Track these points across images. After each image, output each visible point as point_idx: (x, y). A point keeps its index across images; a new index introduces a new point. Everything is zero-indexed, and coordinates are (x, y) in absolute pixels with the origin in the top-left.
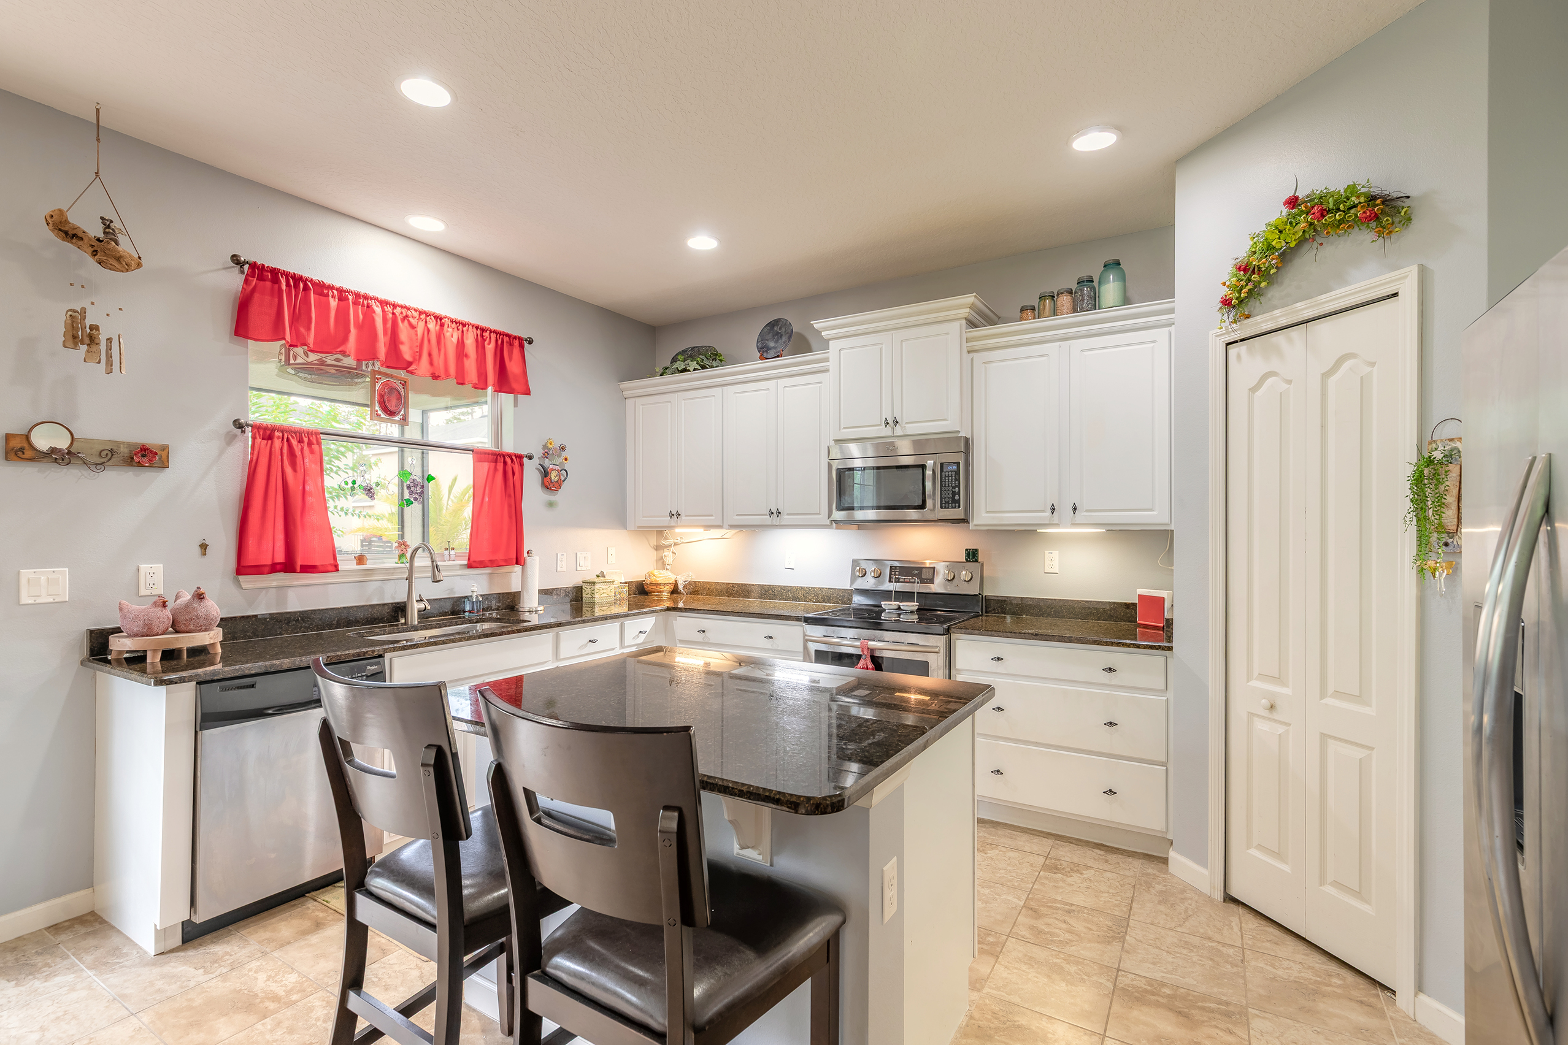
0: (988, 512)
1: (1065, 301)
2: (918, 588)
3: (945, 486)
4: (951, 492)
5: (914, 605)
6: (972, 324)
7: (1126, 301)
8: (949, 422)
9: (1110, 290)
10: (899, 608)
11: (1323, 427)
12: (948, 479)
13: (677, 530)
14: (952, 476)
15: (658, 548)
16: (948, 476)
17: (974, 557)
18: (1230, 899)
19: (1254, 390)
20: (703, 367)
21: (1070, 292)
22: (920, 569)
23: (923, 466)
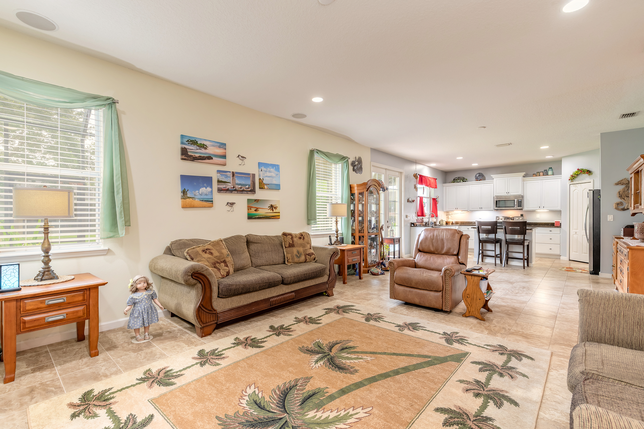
0: (526, 208)
1: (541, 174)
2: (511, 221)
4: (520, 205)
6: (524, 177)
7: (553, 174)
8: (520, 193)
9: (550, 172)
13: (454, 211)
14: (520, 202)
15: (447, 215)
17: (522, 216)
18: (570, 260)
19: (573, 191)
20: (464, 181)
21: (542, 172)
22: (511, 218)
23: (514, 200)
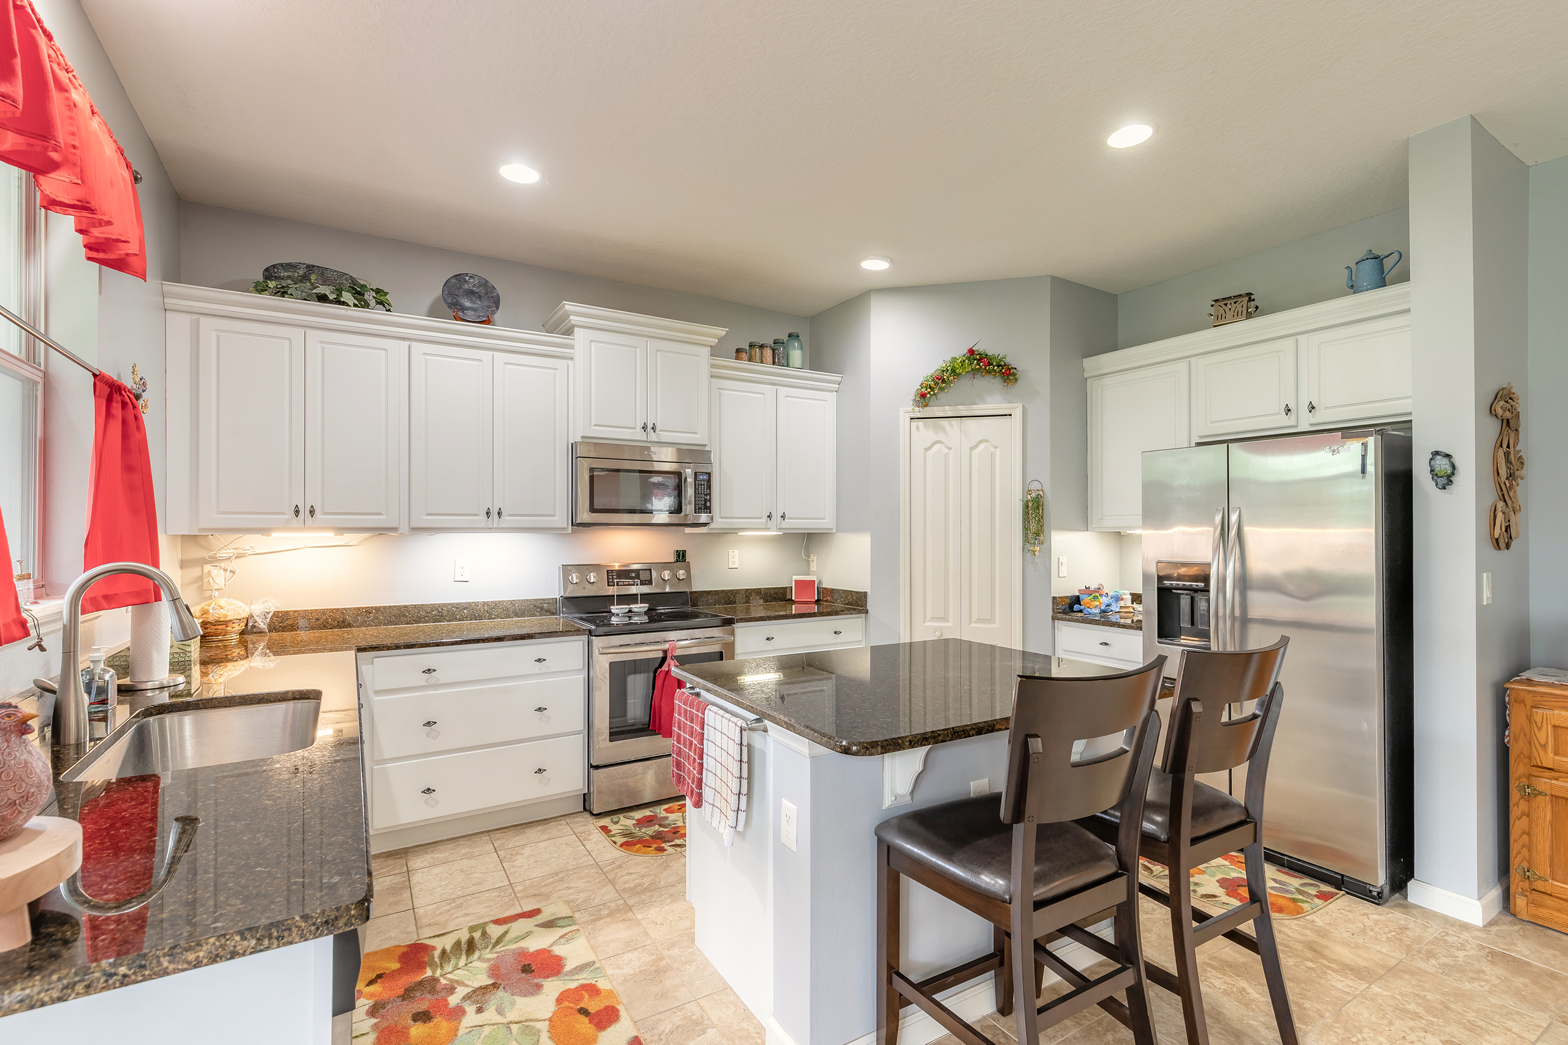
0: (721, 518)
1: (768, 353)
2: (638, 590)
3: (698, 494)
4: (703, 499)
5: (640, 607)
6: (715, 353)
7: (807, 367)
8: (699, 436)
9: (796, 355)
10: (630, 611)
11: (970, 476)
12: (701, 488)
14: (704, 485)
16: (701, 485)
17: (683, 558)
19: (927, 449)
21: (770, 346)
22: (637, 571)
23: (680, 473)
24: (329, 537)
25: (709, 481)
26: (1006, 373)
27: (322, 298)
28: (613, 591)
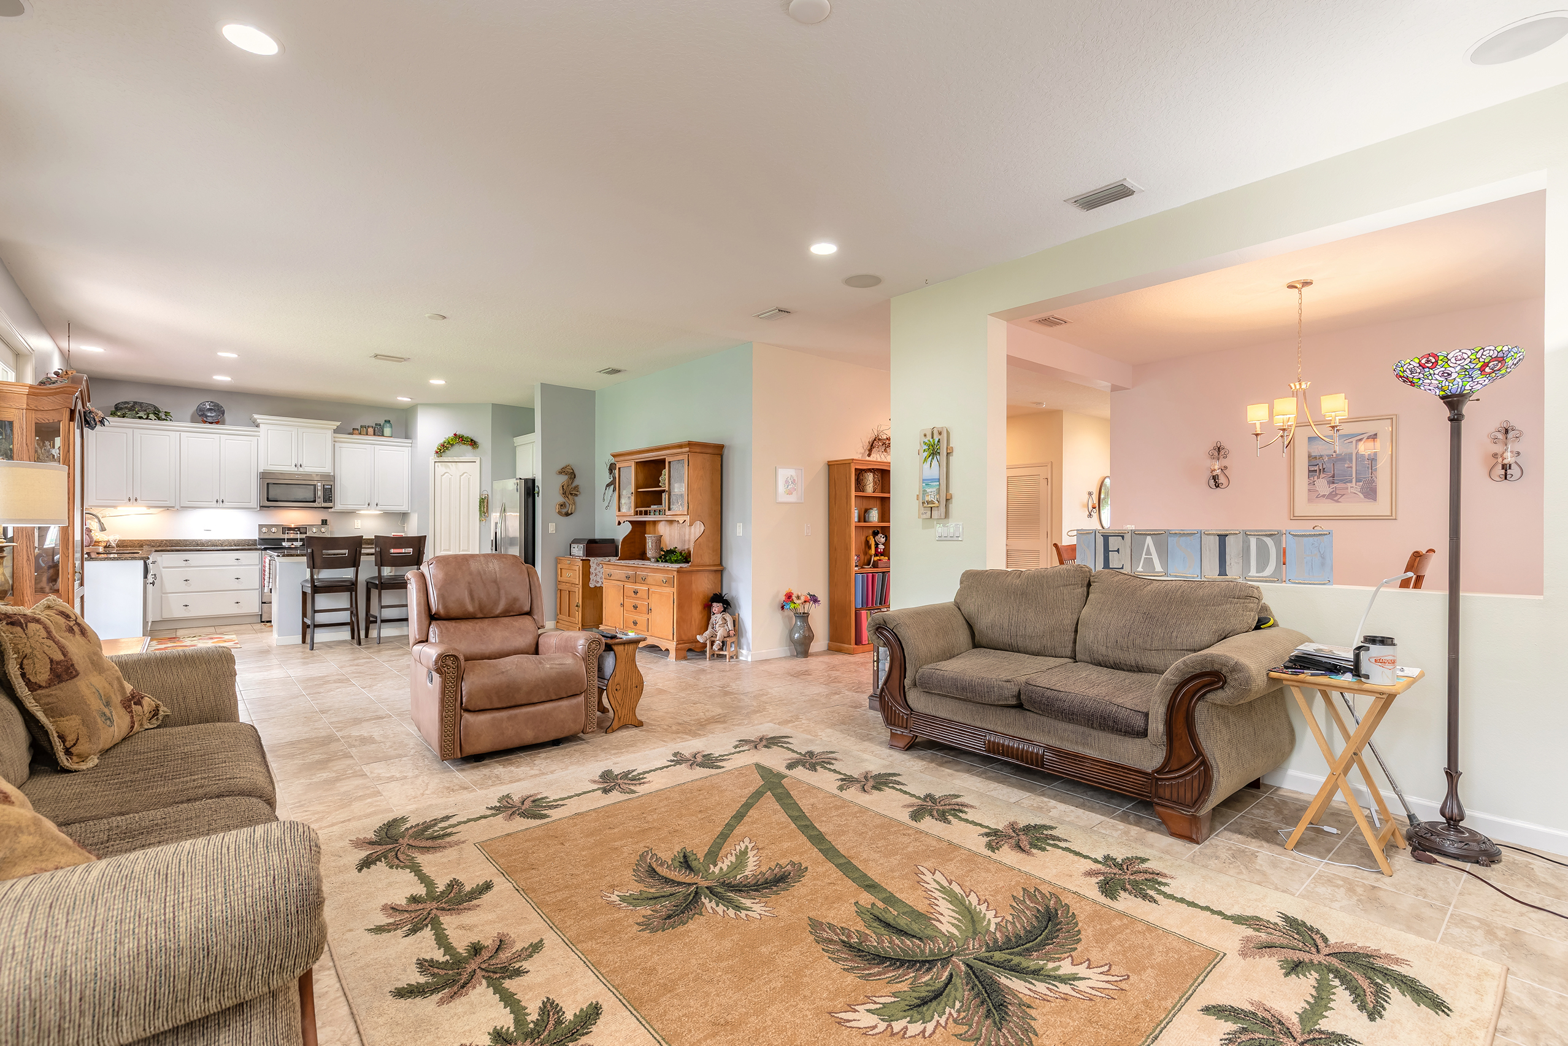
0: (340, 505)
1: (371, 430)
2: (299, 536)
3: (326, 494)
4: (328, 497)
5: (298, 543)
6: (336, 431)
7: (393, 436)
8: (327, 469)
9: (387, 431)
11: (460, 488)
12: (326, 491)
14: (328, 491)
17: (325, 522)
19: (442, 476)
21: (372, 427)
22: (299, 528)
23: (315, 485)
24: (144, 510)
25: (331, 489)
26: (473, 443)
27: (140, 418)
28: (286, 536)
